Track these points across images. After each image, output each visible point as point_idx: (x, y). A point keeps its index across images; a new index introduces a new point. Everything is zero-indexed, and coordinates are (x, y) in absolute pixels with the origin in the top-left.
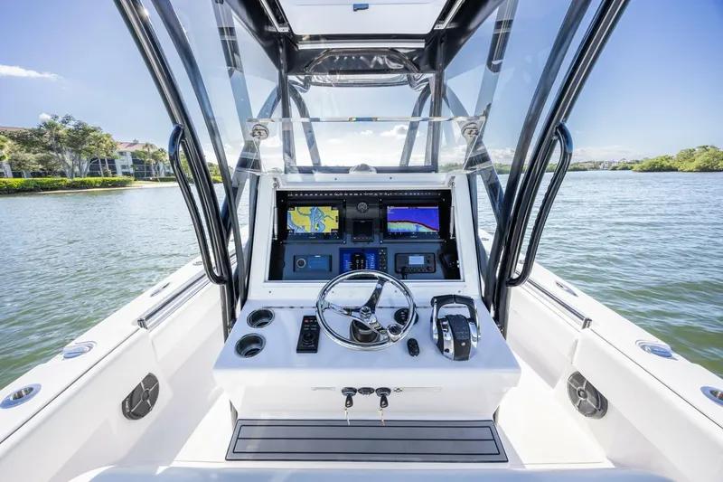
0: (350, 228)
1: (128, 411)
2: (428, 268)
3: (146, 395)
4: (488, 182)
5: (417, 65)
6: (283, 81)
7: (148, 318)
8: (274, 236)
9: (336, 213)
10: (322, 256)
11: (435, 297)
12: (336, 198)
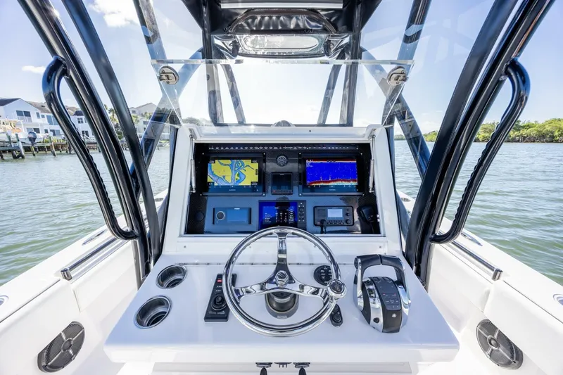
0: (269, 181)
1: (44, 364)
2: (346, 221)
3: (68, 344)
4: (408, 135)
5: (334, 25)
6: (207, 42)
7: (72, 268)
8: (191, 189)
9: (256, 166)
10: (241, 209)
11: (358, 257)
12: (257, 152)
